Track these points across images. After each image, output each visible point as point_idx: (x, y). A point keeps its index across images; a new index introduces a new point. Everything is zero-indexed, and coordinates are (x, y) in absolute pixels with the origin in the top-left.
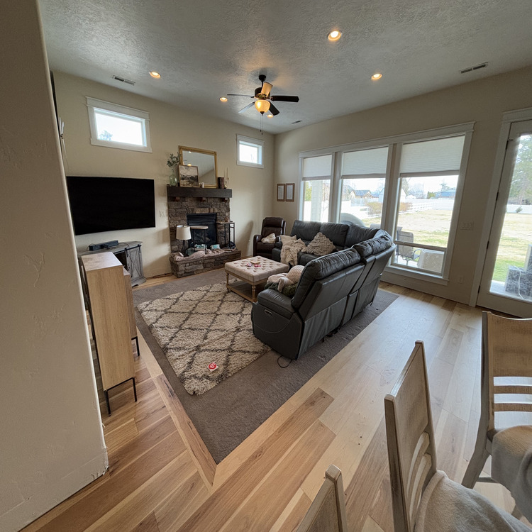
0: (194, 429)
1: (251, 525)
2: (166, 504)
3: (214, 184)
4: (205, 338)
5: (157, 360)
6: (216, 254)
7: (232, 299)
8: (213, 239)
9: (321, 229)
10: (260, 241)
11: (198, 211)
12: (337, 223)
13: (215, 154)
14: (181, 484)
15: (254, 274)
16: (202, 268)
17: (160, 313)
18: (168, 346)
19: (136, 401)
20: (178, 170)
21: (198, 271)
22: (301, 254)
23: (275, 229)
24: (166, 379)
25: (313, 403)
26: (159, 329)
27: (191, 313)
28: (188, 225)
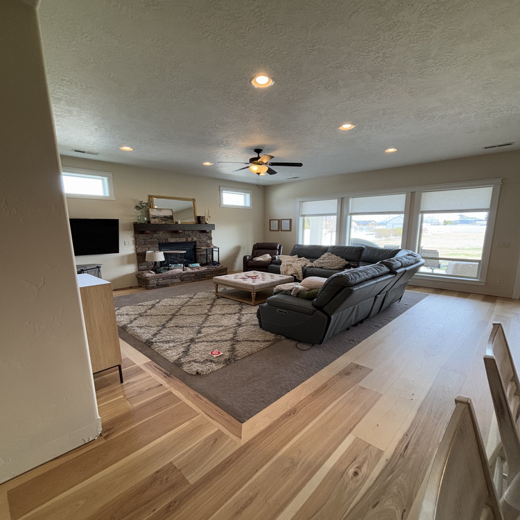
0: (205, 399)
1: (298, 463)
2: (187, 455)
3: (193, 220)
4: (199, 332)
5: (140, 351)
6: (196, 270)
7: (224, 303)
8: (190, 260)
9: (329, 250)
10: (252, 260)
11: (172, 240)
12: (347, 245)
13: (194, 200)
14: (201, 439)
15: (254, 284)
16: (180, 281)
17: (133, 317)
18: (153, 341)
19: (122, 382)
20: (148, 212)
21: (173, 284)
22: (305, 268)
23: (270, 251)
24: (156, 364)
25: (348, 374)
26: (136, 328)
27: (174, 315)
28: (160, 250)
